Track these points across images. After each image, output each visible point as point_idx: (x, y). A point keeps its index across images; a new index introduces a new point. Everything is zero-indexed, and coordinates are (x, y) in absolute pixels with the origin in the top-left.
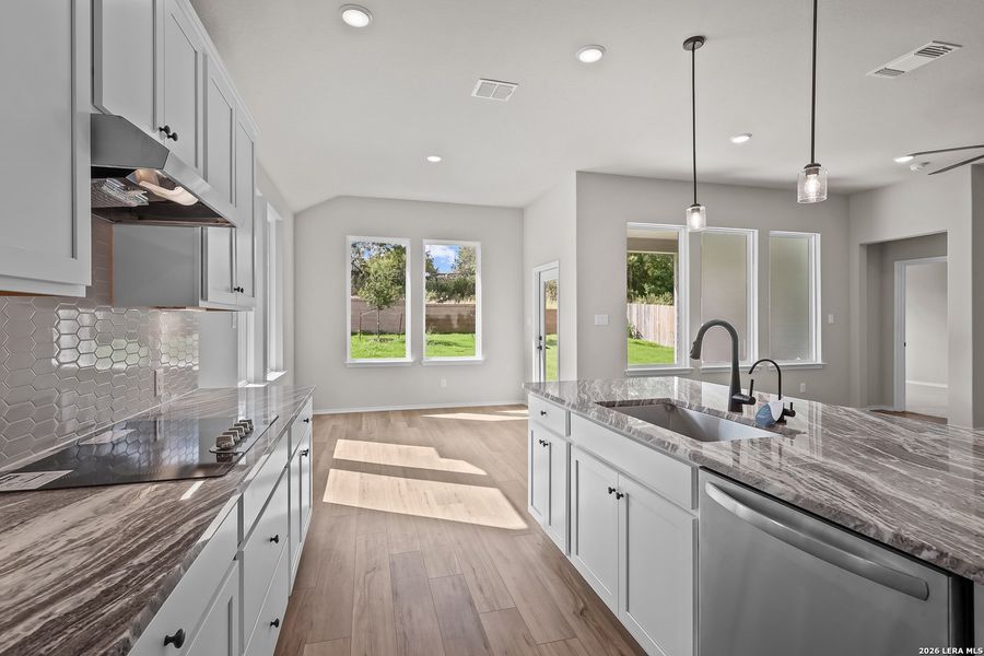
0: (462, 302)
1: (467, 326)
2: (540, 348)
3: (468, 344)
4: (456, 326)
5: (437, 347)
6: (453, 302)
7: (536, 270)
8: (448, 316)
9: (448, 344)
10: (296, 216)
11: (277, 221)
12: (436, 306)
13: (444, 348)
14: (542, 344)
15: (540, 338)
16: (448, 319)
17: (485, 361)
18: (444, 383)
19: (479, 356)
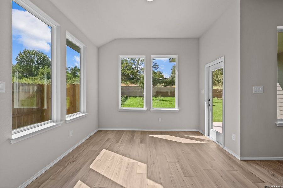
0: (172, 87)
1: (173, 95)
2: (209, 105)
3: (173, 101)
4: (169, 94)
5: (162, 102)
6: (169, 87)
7: (207, 66)
8: (167, 91)
9: (166, 101)
10: (99, 49)
11: (84, 47)
12: (163, 88)
13: (165, 102)
14: (210, 103)
15: (209, 100)
16: (167, 92)
17: (180, 111)
18: (160, 120)
19: (177, 108)
